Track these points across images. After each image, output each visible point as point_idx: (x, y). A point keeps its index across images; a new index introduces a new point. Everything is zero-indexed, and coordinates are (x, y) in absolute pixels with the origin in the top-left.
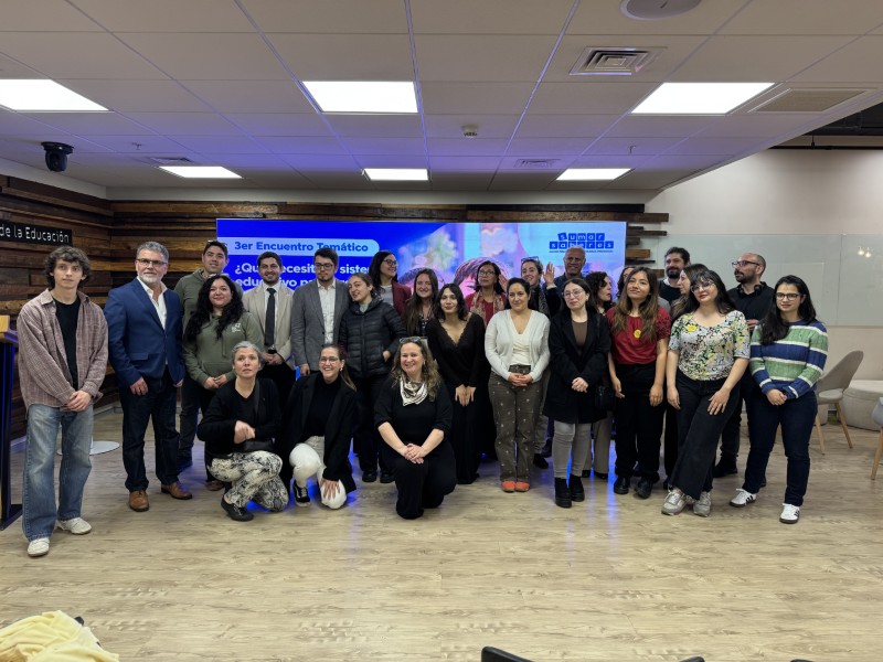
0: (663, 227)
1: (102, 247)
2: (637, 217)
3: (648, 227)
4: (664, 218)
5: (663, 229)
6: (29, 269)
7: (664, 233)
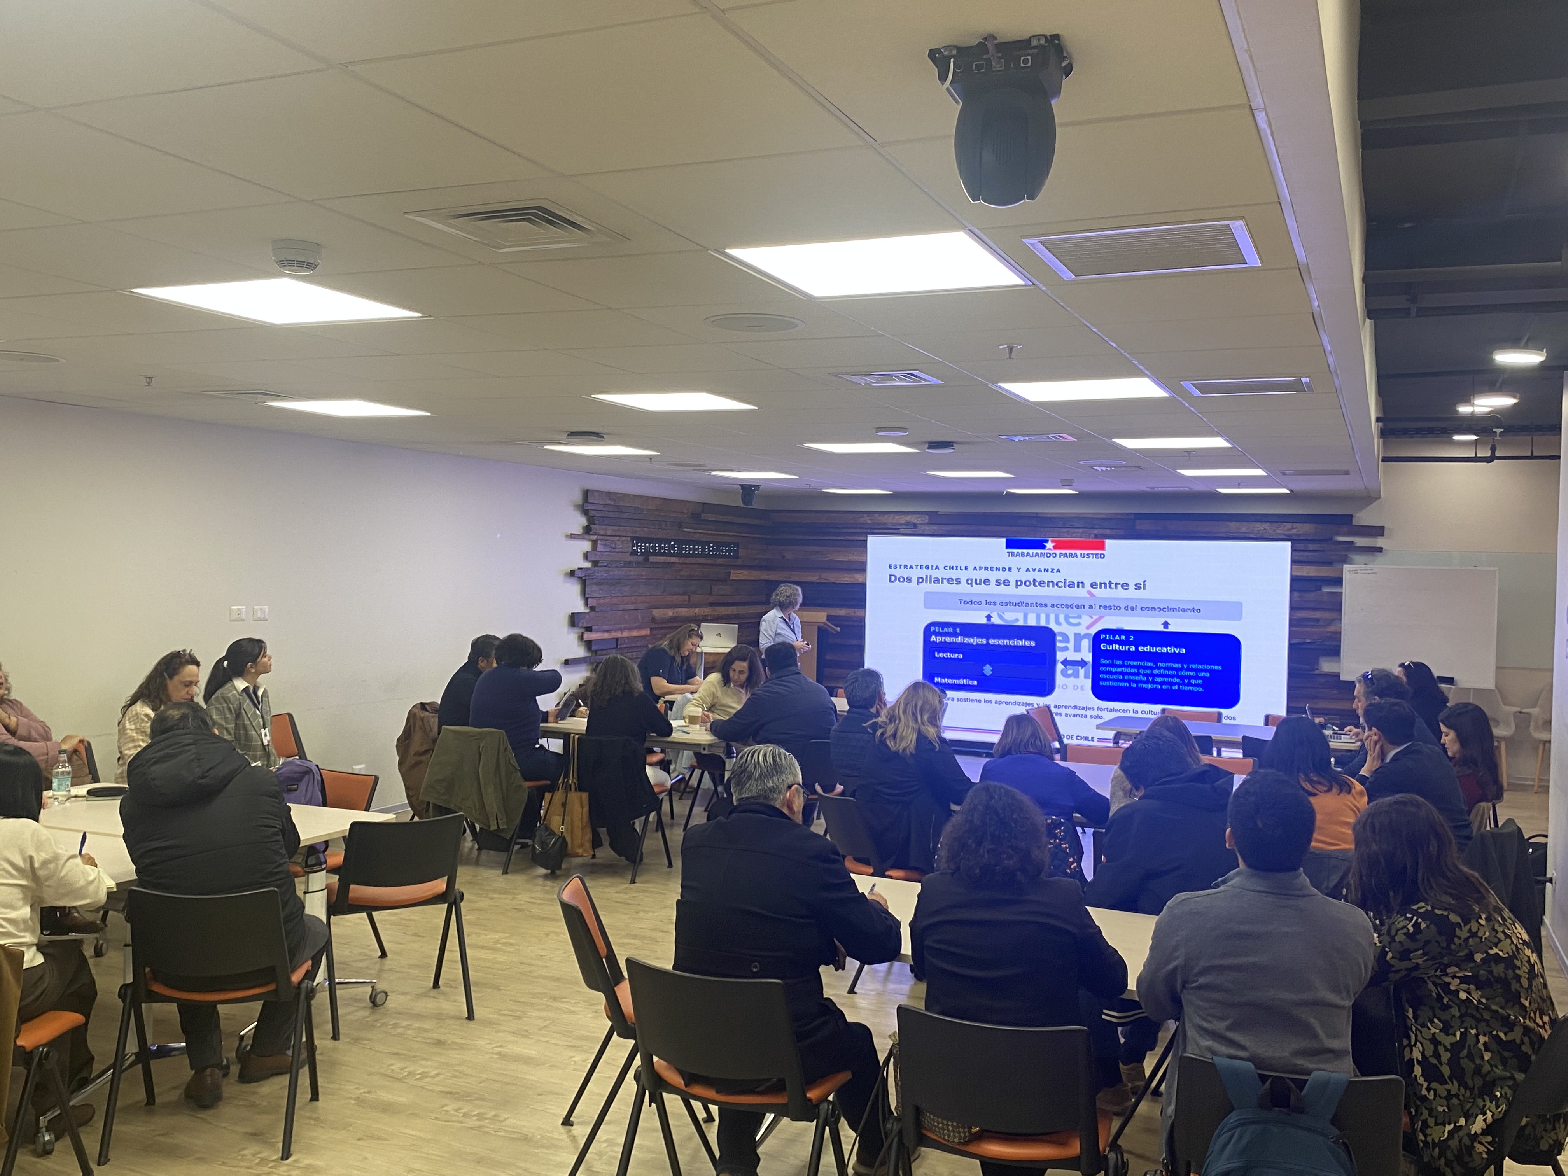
2: (1344, 529)
4: (1379, 531)
5: (1378, 545)
6: (711, 580)
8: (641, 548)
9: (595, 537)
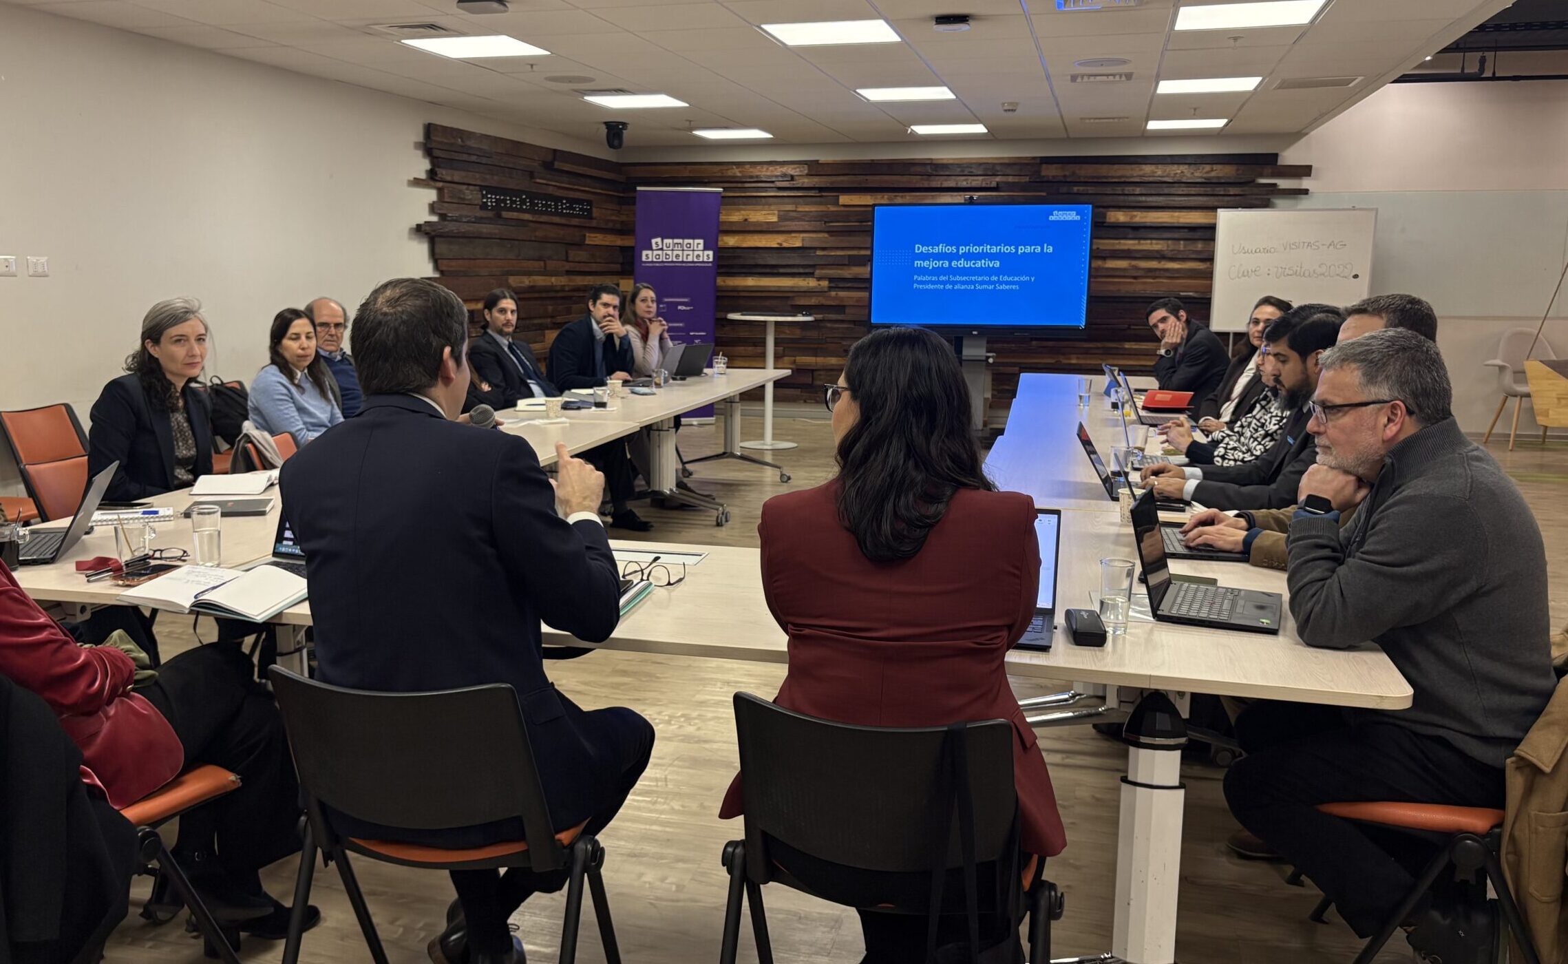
0: (1305, 183)
1: (613, 218)
2: (1268, 170)
3: (1283, 184)
4: (1305, 171)
5: (1304, 187)
6: (567, 244)
7: (1305, 192)
8: (491, 200)
9: (440, 185)
